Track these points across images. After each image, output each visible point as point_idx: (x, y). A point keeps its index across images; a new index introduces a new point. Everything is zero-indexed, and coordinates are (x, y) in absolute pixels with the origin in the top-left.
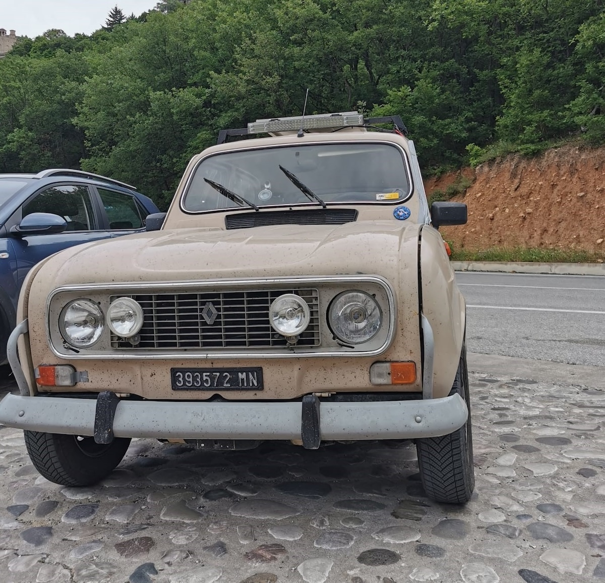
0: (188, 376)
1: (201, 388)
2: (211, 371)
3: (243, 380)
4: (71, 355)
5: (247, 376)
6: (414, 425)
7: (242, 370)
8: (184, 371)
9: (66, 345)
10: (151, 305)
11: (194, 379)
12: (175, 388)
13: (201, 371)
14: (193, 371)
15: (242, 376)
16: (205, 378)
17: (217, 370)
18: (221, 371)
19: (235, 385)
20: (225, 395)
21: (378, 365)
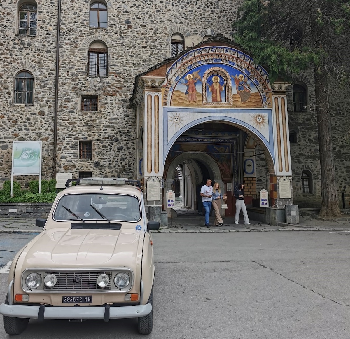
0: (68, 298)
1: (73, 302)
2: (76, 297)
3: (86, 300)
4: (29, 291)
5: (88, 298)
6: (137, 313)
7: (86, 297)
8: (67, 297)
9: (28, 288)
10: (59, 276)
11: (70, 299)
12: (63, 302)
13: (73, 297)
14: (70, 297)
15: (86, 298)
16: (74, 299)
17: (78, 296)
18: (79, 297)
19: (84, 301)
20: (80, 304)
21: (128, 295)
